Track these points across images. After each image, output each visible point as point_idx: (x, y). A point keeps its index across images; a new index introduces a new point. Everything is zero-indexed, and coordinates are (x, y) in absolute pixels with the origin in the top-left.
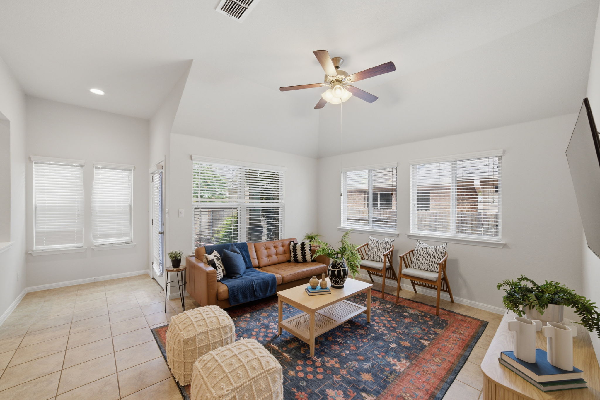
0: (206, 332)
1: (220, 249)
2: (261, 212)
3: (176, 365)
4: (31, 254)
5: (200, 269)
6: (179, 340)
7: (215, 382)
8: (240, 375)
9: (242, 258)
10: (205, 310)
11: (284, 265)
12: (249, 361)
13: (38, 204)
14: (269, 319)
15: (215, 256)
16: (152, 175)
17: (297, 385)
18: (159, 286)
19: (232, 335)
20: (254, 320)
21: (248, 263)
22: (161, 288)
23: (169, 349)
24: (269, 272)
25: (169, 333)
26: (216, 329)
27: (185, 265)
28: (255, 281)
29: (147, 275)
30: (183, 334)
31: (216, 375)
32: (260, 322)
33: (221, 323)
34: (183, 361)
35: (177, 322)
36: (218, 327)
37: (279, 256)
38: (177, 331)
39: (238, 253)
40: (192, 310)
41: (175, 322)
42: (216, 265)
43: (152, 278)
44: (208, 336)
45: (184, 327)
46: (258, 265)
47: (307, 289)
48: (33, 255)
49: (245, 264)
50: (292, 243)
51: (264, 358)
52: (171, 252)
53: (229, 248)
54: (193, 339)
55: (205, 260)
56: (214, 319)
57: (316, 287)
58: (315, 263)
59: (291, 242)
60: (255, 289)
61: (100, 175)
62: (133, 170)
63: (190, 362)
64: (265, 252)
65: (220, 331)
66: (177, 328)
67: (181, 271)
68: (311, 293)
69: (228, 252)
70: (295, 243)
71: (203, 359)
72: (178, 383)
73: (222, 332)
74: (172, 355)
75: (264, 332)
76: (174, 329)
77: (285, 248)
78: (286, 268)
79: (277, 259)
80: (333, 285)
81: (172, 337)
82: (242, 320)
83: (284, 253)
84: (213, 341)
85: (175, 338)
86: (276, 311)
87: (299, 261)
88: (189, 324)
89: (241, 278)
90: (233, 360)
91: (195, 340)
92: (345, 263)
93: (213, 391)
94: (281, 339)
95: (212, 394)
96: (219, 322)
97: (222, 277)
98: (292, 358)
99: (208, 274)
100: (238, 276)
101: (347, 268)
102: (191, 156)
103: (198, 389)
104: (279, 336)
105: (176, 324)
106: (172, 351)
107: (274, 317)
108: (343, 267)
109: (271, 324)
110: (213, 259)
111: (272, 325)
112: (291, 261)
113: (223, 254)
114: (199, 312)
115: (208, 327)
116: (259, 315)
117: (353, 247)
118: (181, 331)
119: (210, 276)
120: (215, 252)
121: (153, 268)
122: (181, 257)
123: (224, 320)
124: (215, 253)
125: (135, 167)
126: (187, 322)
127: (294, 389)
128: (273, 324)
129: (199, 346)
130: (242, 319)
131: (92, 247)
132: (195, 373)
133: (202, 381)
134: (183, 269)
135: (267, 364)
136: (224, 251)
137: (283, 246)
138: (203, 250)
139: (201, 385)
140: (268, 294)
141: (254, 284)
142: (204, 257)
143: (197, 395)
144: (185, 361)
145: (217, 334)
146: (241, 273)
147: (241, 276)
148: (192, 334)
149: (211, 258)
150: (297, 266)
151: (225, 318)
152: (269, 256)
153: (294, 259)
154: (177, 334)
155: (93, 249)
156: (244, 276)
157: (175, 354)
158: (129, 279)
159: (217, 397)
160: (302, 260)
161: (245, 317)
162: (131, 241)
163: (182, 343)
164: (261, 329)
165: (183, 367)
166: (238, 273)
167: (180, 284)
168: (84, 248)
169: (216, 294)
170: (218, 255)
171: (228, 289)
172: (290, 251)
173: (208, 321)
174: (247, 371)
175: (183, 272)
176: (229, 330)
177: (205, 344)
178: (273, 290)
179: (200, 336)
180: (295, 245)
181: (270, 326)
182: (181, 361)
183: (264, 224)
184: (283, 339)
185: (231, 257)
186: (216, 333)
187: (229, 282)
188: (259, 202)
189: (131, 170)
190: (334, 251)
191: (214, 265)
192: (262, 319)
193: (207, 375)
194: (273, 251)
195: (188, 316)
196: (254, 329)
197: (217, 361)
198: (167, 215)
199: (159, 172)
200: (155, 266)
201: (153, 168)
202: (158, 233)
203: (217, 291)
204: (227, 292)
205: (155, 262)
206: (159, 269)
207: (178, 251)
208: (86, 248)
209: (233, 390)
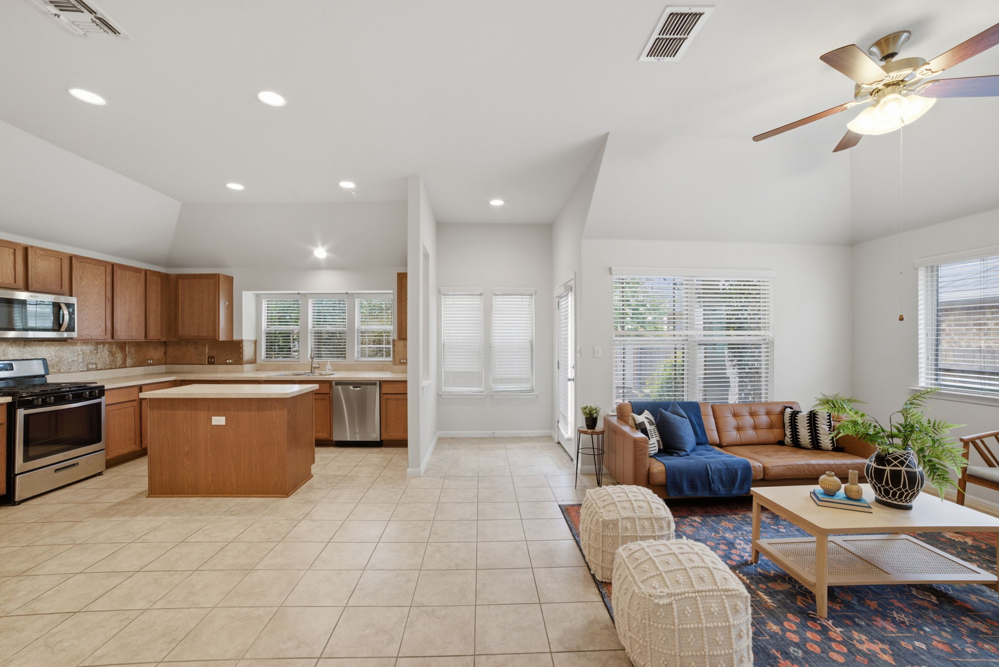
0: (632, 518)
1: (655, 408)
2: (726, 353)
3: (592, 551)
4: (440, 395)
5: (624, 434)
6: (597, 520)
7: (645, 578)
8: (680, 580)
9: (690, 426)
10: (632, 491)
11: (768, 447)
12: (695, 567)
13: (445, 341)
14: (735, 533)
15: (646, 418)
16: (557, 299)
17: (784, 649)
18: (565, 453)
19: (669, 534)
20: (706, 527)
21: (700, 436)
22: (569, 457)
23: (584, 528)
24: (740, 455)
25: (584, 509)
26: (646, 519)
27: (603, 427)
28: (711, 466)
29: (550, 438)
30: (602, 513)
31: (646, 569)
32: (719, 533)
33: (653, 511)
34: (601, 548)
35: (594, 497)
36: (650, 516)
37: (759, 432)
38: (595, 509)
39: (683, 417)
40: (613, 486)
41: (591, 496)
42: (649, 432)
43: (557, 442)
44: (635, 525)
45: (604, 505)
46: (718, 441)
47: (814, 493)
48: (443, 397)
49: (694, 436)
50: (788, 411)
51: (720, 572)
52: (585, 405)
53: (668, 408)
54: (615, 523)
55: (631, 422)
56: (644, 504)
57: (835, 493)
58: (841, 454)
59: (786, 407)
60: (712, 477)
61: (499, 303)
62: (534, 294)
63: (610, 552)
64: (732, 422)
65: (652, 523)
66: (594, 504)
67: (598, 434)
68: (822, 501)
69: (667, 413)
70: (795, 411)
71: (629, 547)
72: (593, 576)
73: (656, 525)
74: (588, 537)
75: (725, 550)
76: (590, 505)
77: (774, 418)
78: (774, 453)
79: (756, 436)
80: (879, 497)
81: (588, 514)
82: (687, 524)
83: (771, 427)
84: (642, 533)
85: (592, 516)
86: (749, 524)
87: (803, 446)
88: (610, 502)
89: (687, 457)
90: (671, 559)
91: (618, 525)
92: (914, 458)
93: (642, 586)
94: (756, 570)
95: (640, 589)
96: (652, 510)
97: (657, 451)
98: (775, 606)
99: (636, 441)
100: (683, 453)
101: (921, 469)
102: (610, 269)
103: (622, 579)
104: (752, 563)
105: (593, 500)
106: (588, 532)
107: (744, 533)
108: (908, 466)
109: (738, 541)
110: (644, 422)
111: (740, 543)
112: (786, 443)
113: (658, 416)
114: (623, 491)
115: (636, 513)
116: (718, 523)
117: (936, 426)
118: (600, 509)
119: (638, 447)
121: (560, 429)
122: (597, 414)
123: (659, 509)
124: (646, 413)
125: (536, 290)
126: (607, 499)
127: (778, 653)
128: (742, 543)
129: (623, 535)
130: (687, 521)
131: (492, 394)
132: (617, 561)
133: (628, 571)
134: (600, 432)
135: (724, 581)
136: (661, 412)
137: (768, 413)
138: (629, 408)
139: (627, 576)
140: (735, 492)
141: (709, 470)
142: (631, 418)
143: (621, 586)
144: (603, 549)
145: (647, 525)
146: (689, 449)
147: (688, 455)
148: (613, 516)
149: (640, 420)
150: (798, 454)
151: (660, 507)
152: (739, 429)
153: (791, 441)
154: (594, 512)
155: (492, 395)
156: (693, 455)
157: (592, 536)
158: (529, 439)
159: (647, 594)
160: (811, 445)
161: (691, 520)
162: (533, 389)
163: (601, 524)
164: (719, 544)
165: (601, 556)
166: (683, 449)
167: (596, 453)
168: (484, 393)
169: (646, 475)
170: (652, 418)
171: (666, 469)
172: (784, 424)
173: (635, 504)
174: (690, 579)
175: (601, 436)
176: (665, 525)
177: (630, 534)
178: (745, 487)
179: (624, 522)
180: (794, 415)
181: (736, 544)
182: (599, 547)
183: (732, 373)
184: (759, 570)
185: (672, 423)
186: (646, 523)
187: (668, 460)
188: (722, 335)
189: (531, 295)
190: (883, 431)
191: (644, 431)
192: (722, 531)
193: (634, 566)
194: (748, 421)
195: (608, 492)
196: (708, 541)
197: (647, 554)
198: (578, 355)
199: (567, 295)
200: (561, 426)
201: (559, 290)
202: (566, 379)
203: (649, 470)
204: (665, 474)
205: (561, 420)
206: (567, 430)
207: (594, 406)
208: (486, 394)
209: (669, 595)
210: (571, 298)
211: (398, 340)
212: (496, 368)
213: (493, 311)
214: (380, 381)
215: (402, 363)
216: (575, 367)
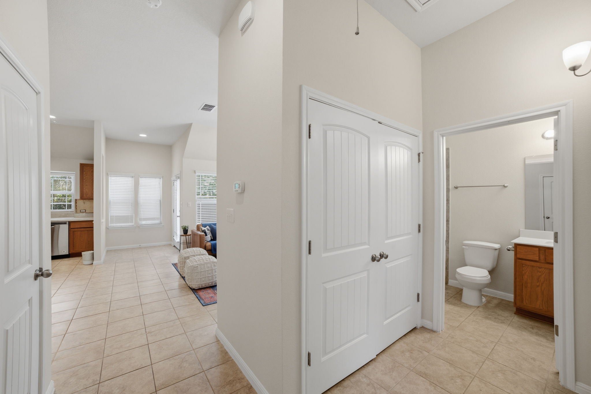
1: (211, 225)
3: (181, 268)
4: (108, 228)
5: (198, 235)
8: (201, 261)
13: (111, 200)
15: (207, 228)
16: (173, 181)
18: (176, 249)
22: (178, 250)
27: (191, 233)
29: (171, 246)
30: (184, 255)
31: (193, 261)
42: (207, 233)
43: (173, 246)
52: (183, 226)
55: (201, 230)
61: (143, 181)
62: (162, 178)
67: (188, 236)
88: (187, 252)
93: (191, 264)
97: (210, 240)
99: (201, 236)
102: (195, 171)
110: (206, 230)
113: (212, 228)
115: (195, 254)
120: (208, 226)
121: (174, 239)
122: (188, 228)
125: (163, 176)
131: (139, 226)
138: (202, 226)
139: (188, 264)
142: (200, 229)
149: (204, 229)
155: (139, 227)
157: (181, 263)
158: (160, 246)
162: (161, 223)
163: (184, 258)
167: (188, 243)
169: (205, 247)
170: (209, 228)
171: (211, 244)
173: (195, 251)
174: (204, 261)
175: (190, 237)
179: (190, 256)
187: (213, 242)
189: (160, 178)
191: (205, 233)
195: (187, 250)
197: (194, 259)
198: (181, 206)
199: (177, 180)
200: (175, 238)
201: (173, 178)
202: (177, 217)
203: (205, 245)
204: (211, 246)
205: (175, 235)
206: (177, 238)
207: (186, 225)
208: (135, 226)
209: (197, 264)
210: (178, 181)
211: (80, 199)
212: (141, 213)
213: (140, 186)
214: (69, 222)
215: (82, 212)
216: (180, 211)
